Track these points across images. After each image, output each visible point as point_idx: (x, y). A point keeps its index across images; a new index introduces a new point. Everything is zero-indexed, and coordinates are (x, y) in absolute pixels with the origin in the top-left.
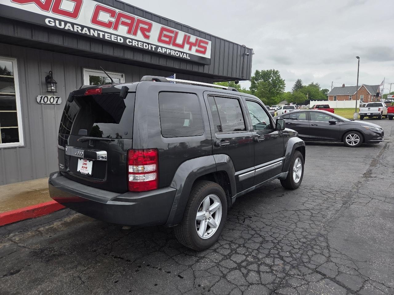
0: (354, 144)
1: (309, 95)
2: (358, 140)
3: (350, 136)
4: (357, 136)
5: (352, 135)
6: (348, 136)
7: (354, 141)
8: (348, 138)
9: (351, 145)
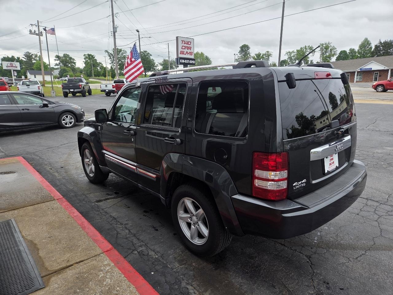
0: (70, 125)
2: (72, 120)
3: (65, 117)
4: (71, 116)
5: (66, 116)
6: (63, 117)
7: (69, 122)
8: (64, 120)
9: (67, 126)
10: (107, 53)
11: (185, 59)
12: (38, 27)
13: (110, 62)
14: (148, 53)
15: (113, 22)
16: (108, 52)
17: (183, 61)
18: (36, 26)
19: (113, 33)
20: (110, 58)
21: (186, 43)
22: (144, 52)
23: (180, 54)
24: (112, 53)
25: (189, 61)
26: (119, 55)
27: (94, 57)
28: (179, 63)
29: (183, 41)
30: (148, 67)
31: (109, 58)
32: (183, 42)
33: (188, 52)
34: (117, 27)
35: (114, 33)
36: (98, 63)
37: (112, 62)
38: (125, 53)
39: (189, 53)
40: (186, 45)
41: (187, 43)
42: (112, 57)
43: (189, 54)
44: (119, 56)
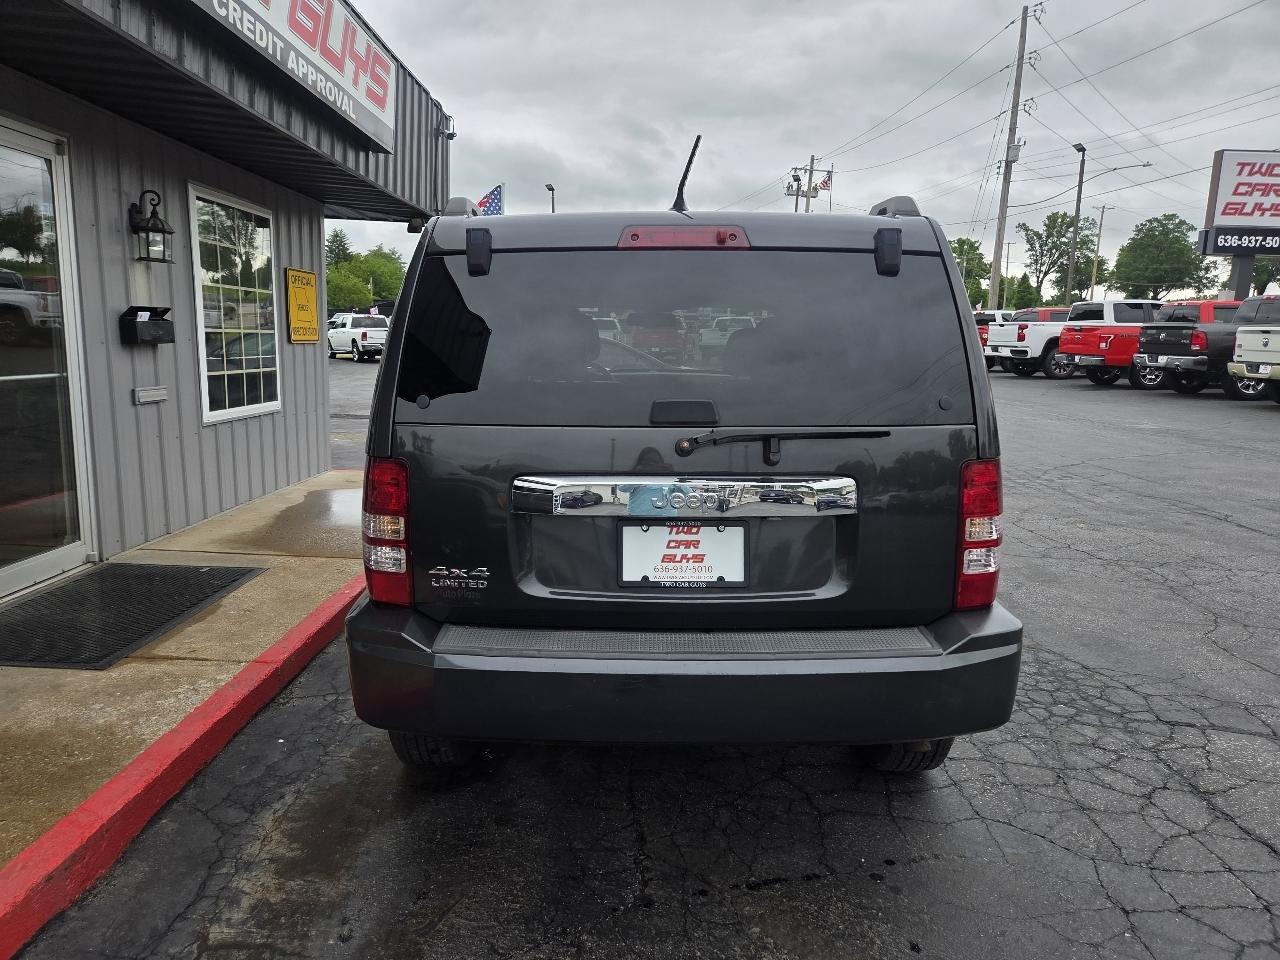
1: (375, 284)
10: (1023, 233)
11: (1241, 232)
12: (811, 172)
13: (1029, 261)
14: (1182, 222)
15: (1013, 130)
16: (1027, 229)
17: (1233, 241)
18: (806, 172)
19: (1003, 165)
20: (1032, 248)
21: (1259, 171)
22: (1165, 220)
23: (1224, 213)
24: (1041, 232)
25: (1264, 240)
26: (1064, 236)
27: (977, 248)
28: (1210, 249)
29: (1243, 165)
30: (1174, 270)
31: (1028, 246)
32: (1247, 169)
33: (1267, 205)
34: (1022, 143)
35: (1009, 165)
36: (985, 265)
37: (1036, 261)
38: (1089, 229)
39: (1269, 210)
40: (1257, 179)
41: (1263, 170)
42: (1037, 245)
43: (1268, 213)
44: (1064, 239)
